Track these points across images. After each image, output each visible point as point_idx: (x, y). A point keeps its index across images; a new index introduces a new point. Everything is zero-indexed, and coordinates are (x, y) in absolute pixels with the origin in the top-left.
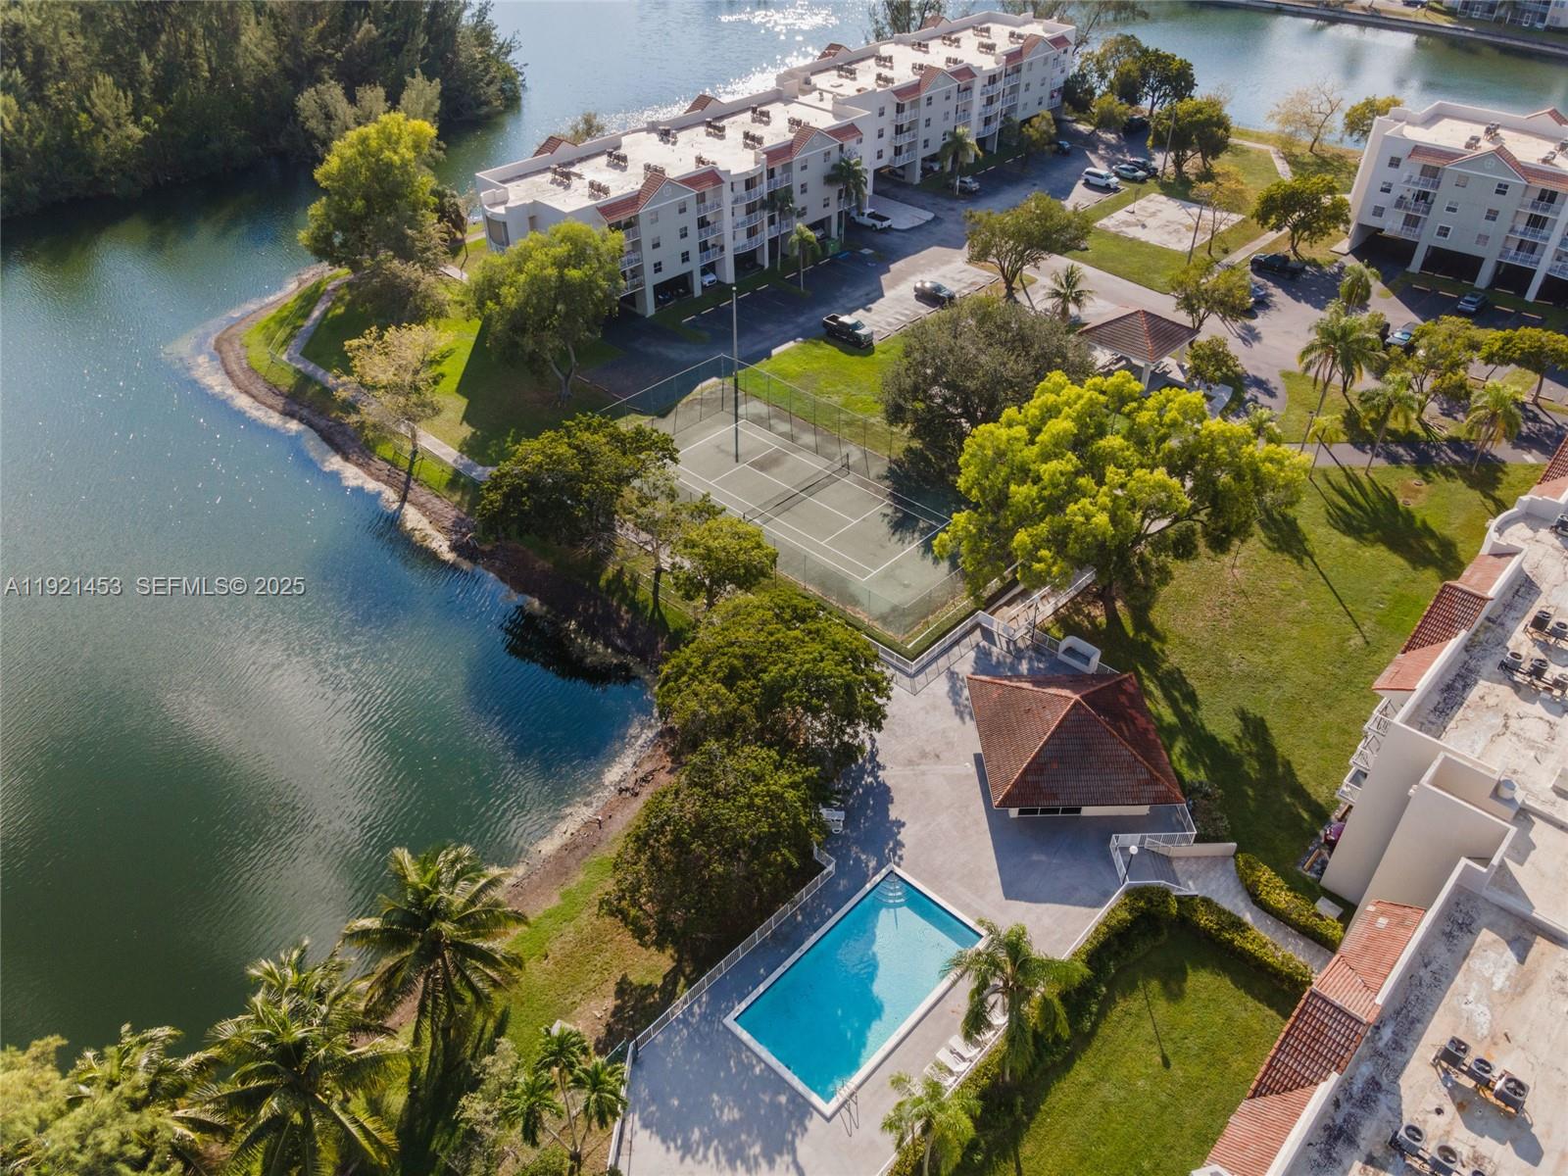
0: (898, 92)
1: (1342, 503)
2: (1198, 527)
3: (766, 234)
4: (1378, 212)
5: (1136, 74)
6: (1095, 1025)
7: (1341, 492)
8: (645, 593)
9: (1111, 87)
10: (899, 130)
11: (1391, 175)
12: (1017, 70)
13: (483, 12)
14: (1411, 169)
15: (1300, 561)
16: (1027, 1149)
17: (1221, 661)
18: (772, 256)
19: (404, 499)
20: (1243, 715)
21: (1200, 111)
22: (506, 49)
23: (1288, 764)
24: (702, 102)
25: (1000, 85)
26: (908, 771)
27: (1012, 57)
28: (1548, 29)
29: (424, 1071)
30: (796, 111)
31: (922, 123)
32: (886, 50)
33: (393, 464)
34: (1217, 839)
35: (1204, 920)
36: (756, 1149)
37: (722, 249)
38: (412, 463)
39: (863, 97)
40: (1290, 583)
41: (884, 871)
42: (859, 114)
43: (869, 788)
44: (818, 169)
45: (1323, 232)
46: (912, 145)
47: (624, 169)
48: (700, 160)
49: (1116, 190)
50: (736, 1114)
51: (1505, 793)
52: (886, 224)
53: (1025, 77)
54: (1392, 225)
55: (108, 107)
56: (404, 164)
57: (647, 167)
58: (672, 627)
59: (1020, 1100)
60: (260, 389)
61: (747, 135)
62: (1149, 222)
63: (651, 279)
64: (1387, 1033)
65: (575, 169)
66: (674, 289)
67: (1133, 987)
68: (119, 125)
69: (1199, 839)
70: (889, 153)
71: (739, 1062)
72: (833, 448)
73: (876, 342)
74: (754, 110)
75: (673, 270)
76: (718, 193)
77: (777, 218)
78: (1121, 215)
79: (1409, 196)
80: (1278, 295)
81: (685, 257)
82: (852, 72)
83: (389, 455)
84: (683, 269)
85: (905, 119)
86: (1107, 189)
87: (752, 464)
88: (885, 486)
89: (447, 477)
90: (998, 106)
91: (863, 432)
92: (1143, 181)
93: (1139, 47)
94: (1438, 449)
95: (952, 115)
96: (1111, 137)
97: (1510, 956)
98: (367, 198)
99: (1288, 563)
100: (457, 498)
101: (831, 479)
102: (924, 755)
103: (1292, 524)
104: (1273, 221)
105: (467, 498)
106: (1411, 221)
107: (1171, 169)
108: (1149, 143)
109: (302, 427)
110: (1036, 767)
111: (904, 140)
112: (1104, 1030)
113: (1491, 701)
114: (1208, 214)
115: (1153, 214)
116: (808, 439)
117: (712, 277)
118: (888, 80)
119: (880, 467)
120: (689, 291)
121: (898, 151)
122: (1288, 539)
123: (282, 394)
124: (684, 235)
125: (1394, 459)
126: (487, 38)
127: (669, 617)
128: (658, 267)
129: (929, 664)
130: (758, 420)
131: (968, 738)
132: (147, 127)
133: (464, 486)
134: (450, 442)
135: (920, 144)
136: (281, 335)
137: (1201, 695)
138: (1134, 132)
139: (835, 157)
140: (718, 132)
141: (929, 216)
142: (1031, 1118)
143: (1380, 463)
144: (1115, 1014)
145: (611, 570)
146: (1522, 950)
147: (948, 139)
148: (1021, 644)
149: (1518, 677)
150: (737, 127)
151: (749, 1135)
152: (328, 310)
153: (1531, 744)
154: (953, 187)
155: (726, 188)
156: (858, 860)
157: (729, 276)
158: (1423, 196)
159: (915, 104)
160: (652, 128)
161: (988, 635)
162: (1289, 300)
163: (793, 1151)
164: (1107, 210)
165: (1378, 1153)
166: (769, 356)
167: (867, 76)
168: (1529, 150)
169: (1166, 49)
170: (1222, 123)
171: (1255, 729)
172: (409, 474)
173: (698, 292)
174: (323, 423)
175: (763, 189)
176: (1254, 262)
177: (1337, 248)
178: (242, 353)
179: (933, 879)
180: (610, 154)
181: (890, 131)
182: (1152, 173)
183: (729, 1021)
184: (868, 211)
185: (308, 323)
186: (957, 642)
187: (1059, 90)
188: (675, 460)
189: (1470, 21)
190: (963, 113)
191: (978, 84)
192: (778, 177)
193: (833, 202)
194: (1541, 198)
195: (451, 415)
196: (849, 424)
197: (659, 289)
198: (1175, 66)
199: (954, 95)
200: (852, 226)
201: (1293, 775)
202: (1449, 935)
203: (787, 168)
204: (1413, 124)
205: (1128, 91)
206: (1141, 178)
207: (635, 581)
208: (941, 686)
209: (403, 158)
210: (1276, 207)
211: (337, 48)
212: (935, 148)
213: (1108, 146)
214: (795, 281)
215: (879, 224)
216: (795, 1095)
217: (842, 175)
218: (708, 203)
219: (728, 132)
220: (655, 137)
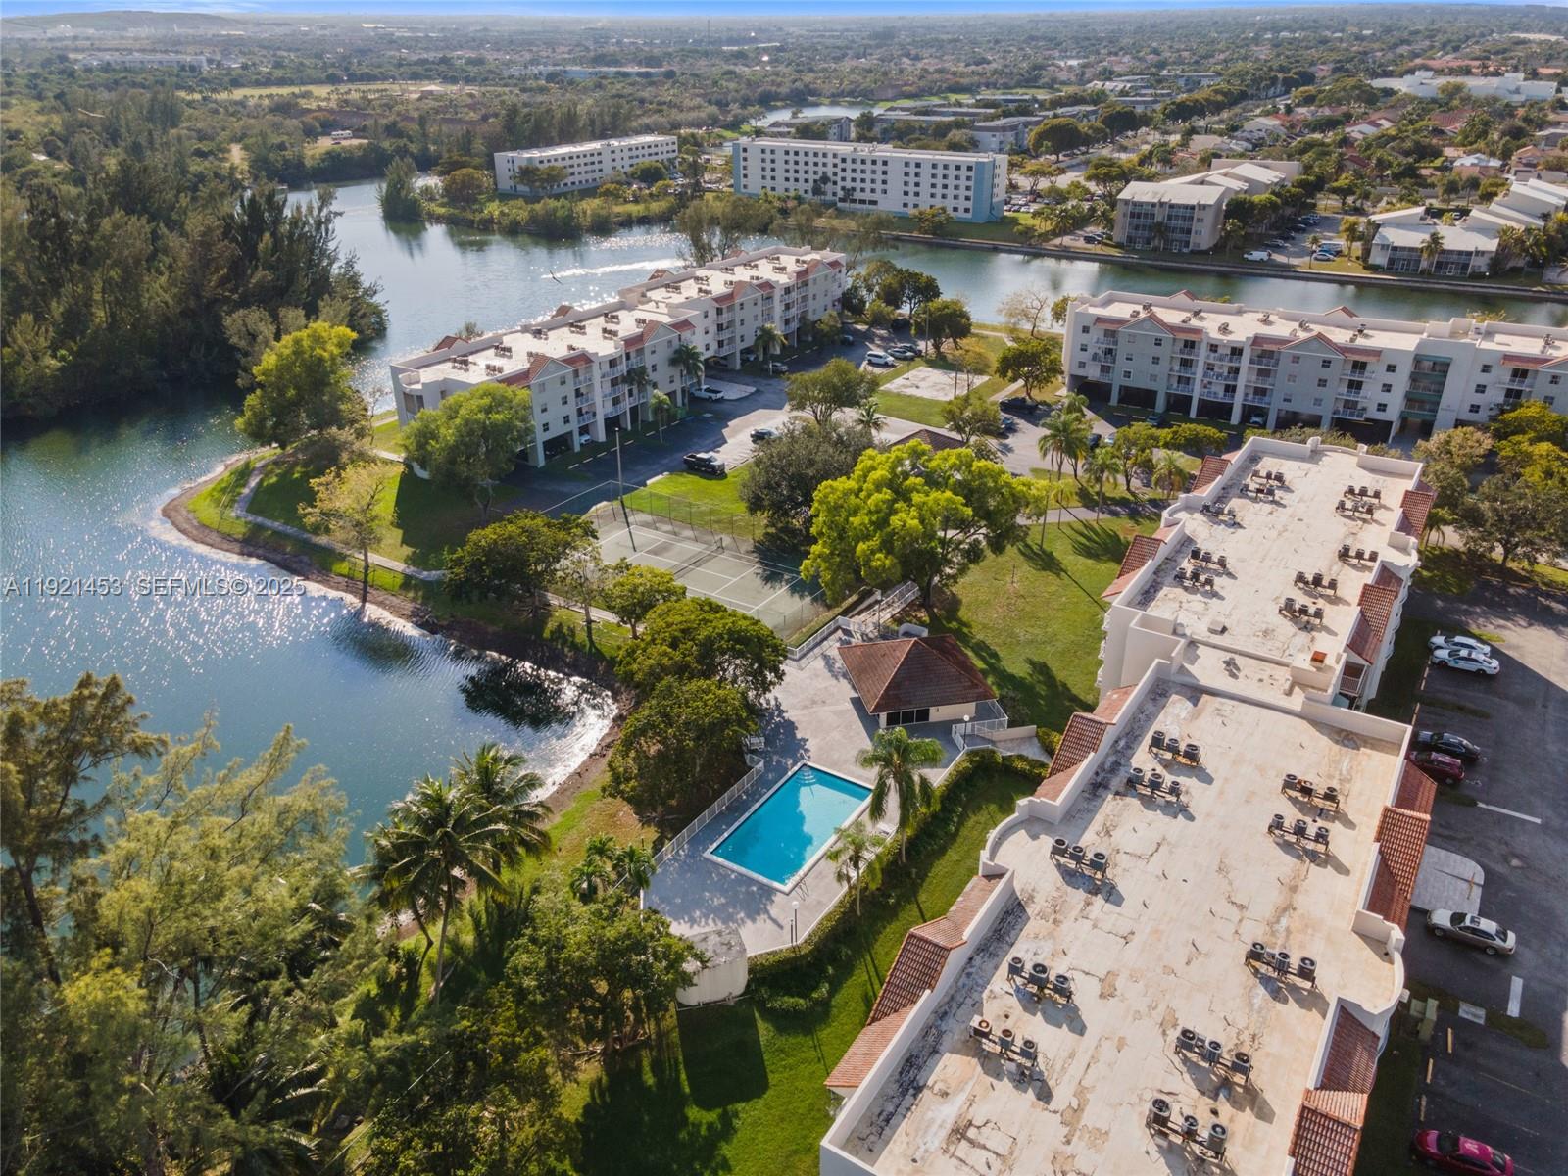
0: (717, 299)
1: (1083, 540)
2: (981, 537)
3: (627, 404)
4: (1082, 365)
5: (895, 285)
6: (957, 830)
7: (1082, 534)
8: (581, 637)
9: (878, 295)
10: (720, 328)
11: (1085, 339)
12: (806, 284)
13: (350, 264)
14: (1097, 333)
15: (1059, 575)
16: (923, 897)
17: (1012, 635)
18: (634, 420)
19: (364, 600)
20: (1031, 662)
21: (947, 307)
22: (372, 292)
23: (1065, 685)
24: (563, 310)
25: (794, 295)
26: (805, 712)
27: (799, 274)
28: (1192, 252)
29: (484, 921)
30: (639, 314)
31: (738, 323)
32: (701, 273)
33: (350, 577)
34: (1023, 724)
35: (1020, 765)
36: (742, 915)
37: (594, 414)
38: (366, 575)
39: (690, 303)
40: (1053, 588)
41: (799, 765)
42: (690, 314)
43: (778, 725)
44: (663, 354)
45: (1047, 380)
46: (731, 340)
47: (510, 357)
48: (571, 348)
49: (893, 366)
50: (723, 900)
51: (1180, 630)
52: (719, 395)
53: (812, 290)
54: (1093, 373)
55: (28, 342)
56: (333, 358)
57: (530, 354)
58: (607, 655)
59: (914, 871)
60: (214, 538)
61: (605, 331)
62: (920, 384)
63: (541, 437)
64: (1122, 743)
65: (471, 358)
66: (558, 446)
67: (980, 808)
68: (36, 358)
69: (1012, 724)
70: (714, 346)
71: (719, 874)
72: (709, 538)
73: (727, 471)
74: (606, 315)
75: (558, 429)
76: (589, 369)
77: (635, 391)
78: (899, 381)
79: (1100, 352)
80: (1022, 424)
81: (567, 420)
82: (678, 288)
83: (345, 571)
84: (566, 429)
85: (726, 317)
86: (886, 365)
87: (648, 552)
88: (754, 557)
89: (399, 580)
90: (793, 311)
91: (731, 525)
92: (912, 359)
93: (895, 269)
94: (1143, 506)
95: (760, 317)
96: (883, 332)
97: (1189, 704)
98: (296, 388)
99: (1051, 577)
100: (411, 594)
101: (711, 557)
102: (814, 702)
103: (1050, 556)
104: (1010, 374)
105: (420, 593)
106: (1105, 369)
107: (931, 350)
108: (913, 332)
109: (261, 562)
110: (895, 684)
111: (725, 336)
112: (964, 832)
113: (1171, 596)
114: (963, 376)
115: (924, 379)
116: (688, 533)
117: (587, 437)
118: (707, 292)
119: (748, 545)
120: (570, 448)
121: (721, 344)
122: (1046, 562)
123: (236, 540)
124: (565, 402)
125: (1115, 514)
126: (357, 283)
127: (603, 650)
128: (546, 427)
129: (808, 652)
130: (646, 525)
131: (845, 691)
132: (63, 358)
133: (415, 586)
134: (396, 559)
135: (738, 339)
136: (225, 498)
137: (1001, 654)
138: (900, 328)
139: (676, 344)
140: (581, 330)
141: (753, 389)
142: (923, 880)
143: (1106, 516)
144: (970, 823)
145: (551, 625)
146: (1195, 701)
147: (759, 333)
148: (871, 636)
149: (1187, 583)
150: (595, 327)
151: (735, 908)
152: (261, 481)
153: (1196, 613)
154: (767, 370)
155: (595, 366)
156: (779, 762)
157: (601, 437)
158: (1109, 351)
159: (731, 308)
160: (526, 330)
161: (847, 632)
162: (1030, 426)
163: (767, 912)
164: (890, 379)
165: (1122, 790)
166: (645, 485)
167: (690, 290)
168: (1172, 317)
169: (916, 269)
170: (965, 315)
171: (1041, 669)
172: (365, 582)
173: (577, 448)
174: (279, 557)
175: (623, 368)
176: (1002, 403)
177: (1060, 392)
178: (191, 516)
179: (833, 765)
180: (497, 347)
181: (713, 329)
182: (918, 354)
183: (707, 854)
184: (704, 387)
185: (246, 491)
186: (825, 639)
187: (839, 300)
188: (596, 537)
189: (1134, 251)
190: (770, 318)
191: (778, 294)
192: (633, 359)
193: (677, 379)
194: (1185, 346)
195: (391, 541)
196: (718, 522)
197: (548, 445)
198: (924, 280)
199: (760, 302)
200: (693, 400)
201: (1068, 690)
202: (1154, 699)
203: (640, 352)
204: (1095, 306)
205: (892, 298)
206: (912, 357)
207: (572, 631)
208: (820, 664)
209: (332, 354)
210: (1013, 364)
211: (234, 291)
212: (749, 342)
213: (882, 338)
214: (656, 437)
215: (714, 396)
216: (762, 886)
217: (683, 357)
218: (582, 378)
219: (587, 330)
220: (529, 336)
